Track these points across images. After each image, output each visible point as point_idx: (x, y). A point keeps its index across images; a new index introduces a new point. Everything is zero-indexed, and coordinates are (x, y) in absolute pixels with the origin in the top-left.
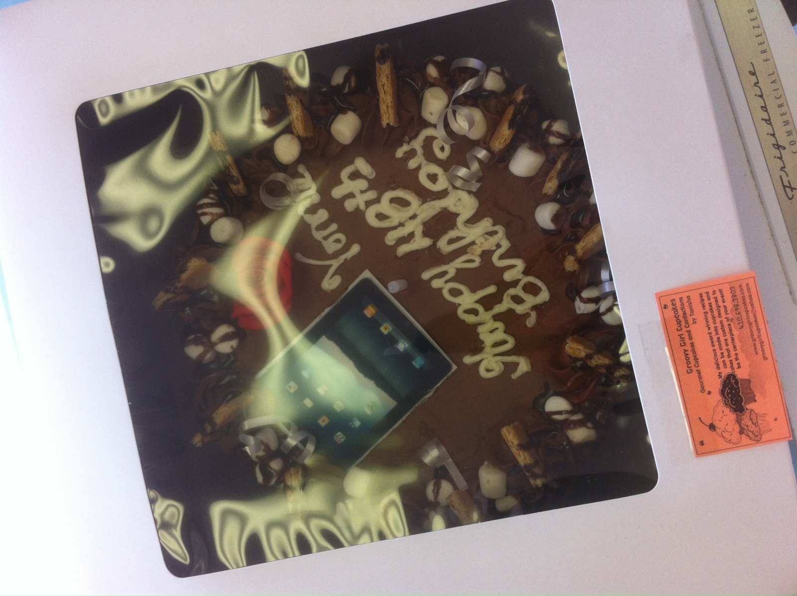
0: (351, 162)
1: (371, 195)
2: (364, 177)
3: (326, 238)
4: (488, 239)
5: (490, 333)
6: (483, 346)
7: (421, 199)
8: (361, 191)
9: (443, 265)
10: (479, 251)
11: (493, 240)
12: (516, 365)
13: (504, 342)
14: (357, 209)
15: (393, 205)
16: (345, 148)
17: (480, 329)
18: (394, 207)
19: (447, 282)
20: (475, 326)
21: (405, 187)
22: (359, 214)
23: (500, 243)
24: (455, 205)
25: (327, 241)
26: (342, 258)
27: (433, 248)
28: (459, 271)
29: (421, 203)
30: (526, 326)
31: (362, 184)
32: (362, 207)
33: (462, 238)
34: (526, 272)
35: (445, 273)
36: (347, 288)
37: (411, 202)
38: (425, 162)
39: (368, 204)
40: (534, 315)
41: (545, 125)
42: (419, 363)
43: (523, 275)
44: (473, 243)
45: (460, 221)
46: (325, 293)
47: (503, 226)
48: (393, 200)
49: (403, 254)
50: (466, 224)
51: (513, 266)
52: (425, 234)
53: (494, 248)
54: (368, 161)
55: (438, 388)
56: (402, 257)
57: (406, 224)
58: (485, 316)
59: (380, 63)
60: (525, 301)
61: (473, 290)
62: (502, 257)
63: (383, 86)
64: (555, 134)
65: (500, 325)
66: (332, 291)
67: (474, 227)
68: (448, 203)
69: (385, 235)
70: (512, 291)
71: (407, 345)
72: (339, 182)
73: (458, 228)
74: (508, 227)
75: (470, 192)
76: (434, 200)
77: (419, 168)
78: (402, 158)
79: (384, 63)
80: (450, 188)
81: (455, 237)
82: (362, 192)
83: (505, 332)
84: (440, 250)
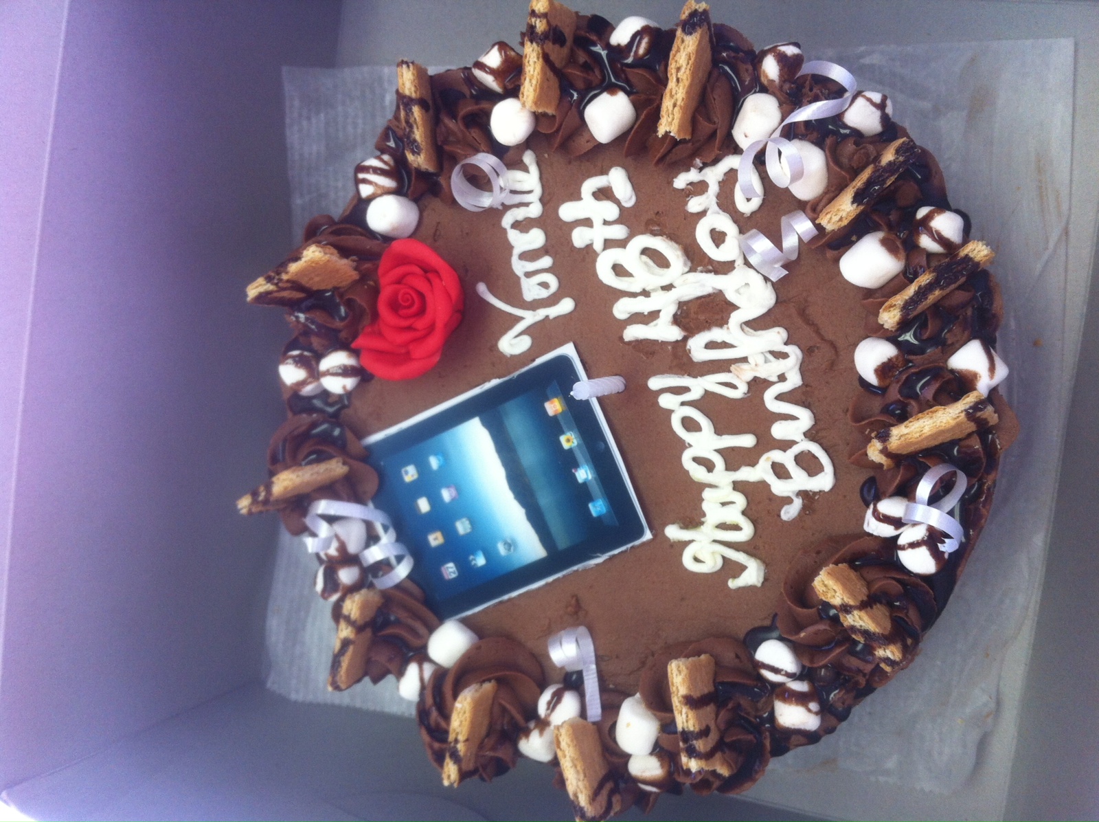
0: (604, 172)
1: (619, 232)
2: (617, 202)
3: (529, 275)
4: (770, 361)
5: (720, 505)
6: (703, 519)
7: (689, 264)
8: (605, 220)
9: (686, 376)
10: (749, 376)
11: (777, 367)
12: (740, 569)
13: (736, 528)
14: (589, 247)
15: (644, 258)
16: (599, 147)
17: (707, 494)
18: (645, 263)
19: (683, 404)
20: (702, 486)
21: (673, 237)
22: (588, 254)
23: (786, 375)
24: (738, 291)
25: (528, 280)
26: (541, 313)
27: (680, 345)
28: (708, 394)
29: (687, 269)
30: (779, 516)
31: (611, 211)
32: (598, 246)
33: (732, 346)
34: (810, 435)
35: (686, 390)
36: (533, 360)
37: (671, 264)
38: (716, 208)
39: (609, 244)
40: (798, 503)
41: (922, 212)
42: (599, 509)
43: (803, 437)
44: (744, 360)
45: (736, 318)
46: (501, 356)
47: (801, 350)
48: (646, 251)
49: (632, 339)
50: (744, 326)
51: (793, 418)
52: (677, 320)
53: (774, 379)
54: (630, 179)
55: (614, 556)
56: (630, 343)
57: (652, 295)
58: (722, 477)
59: (684, 30)
60: (791, 478)
61: (719, 431)
62: (780, 397)
63: (678, 69)
64: (933, 234)
65: (740, 501)
66: (513, 357)
67: (754, 336)
68: (727, 284)
69: (617, 299)
70: (776, 455)
71: (590, 477)
72: (576, 196)
73: (728, 328)
74: (808, 352)
75: (766, 279)
76: (709, 271)
77: (703, 214)
78: (683, 190)
79: (691, 34)
80: (739, 262)
81: (719, 341)
82: (606, 223)
83: (744, 513)
84: (690, 352)
